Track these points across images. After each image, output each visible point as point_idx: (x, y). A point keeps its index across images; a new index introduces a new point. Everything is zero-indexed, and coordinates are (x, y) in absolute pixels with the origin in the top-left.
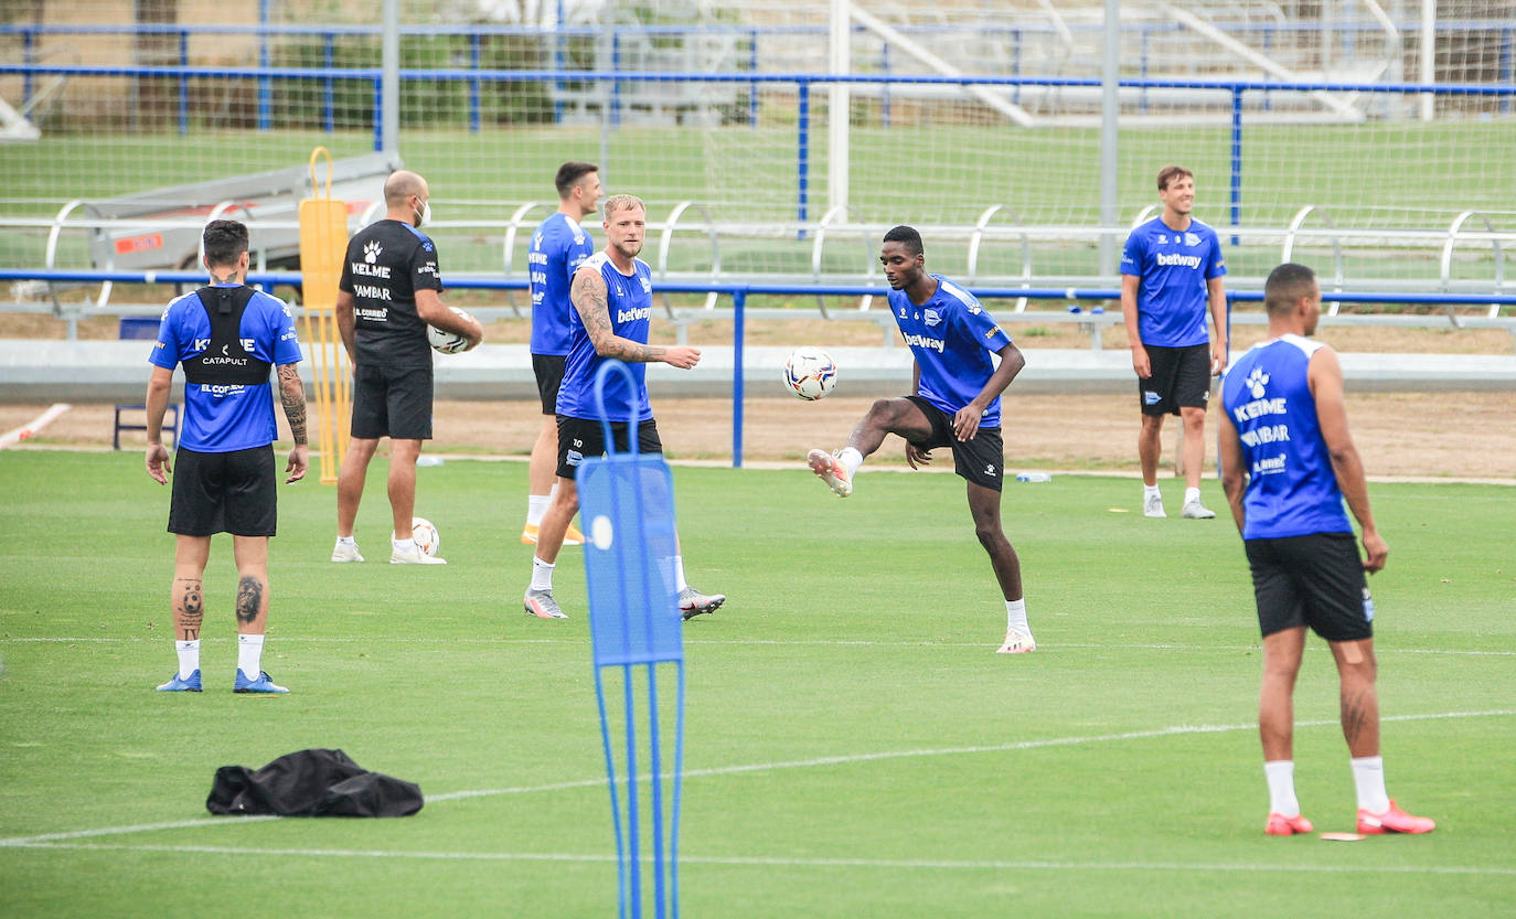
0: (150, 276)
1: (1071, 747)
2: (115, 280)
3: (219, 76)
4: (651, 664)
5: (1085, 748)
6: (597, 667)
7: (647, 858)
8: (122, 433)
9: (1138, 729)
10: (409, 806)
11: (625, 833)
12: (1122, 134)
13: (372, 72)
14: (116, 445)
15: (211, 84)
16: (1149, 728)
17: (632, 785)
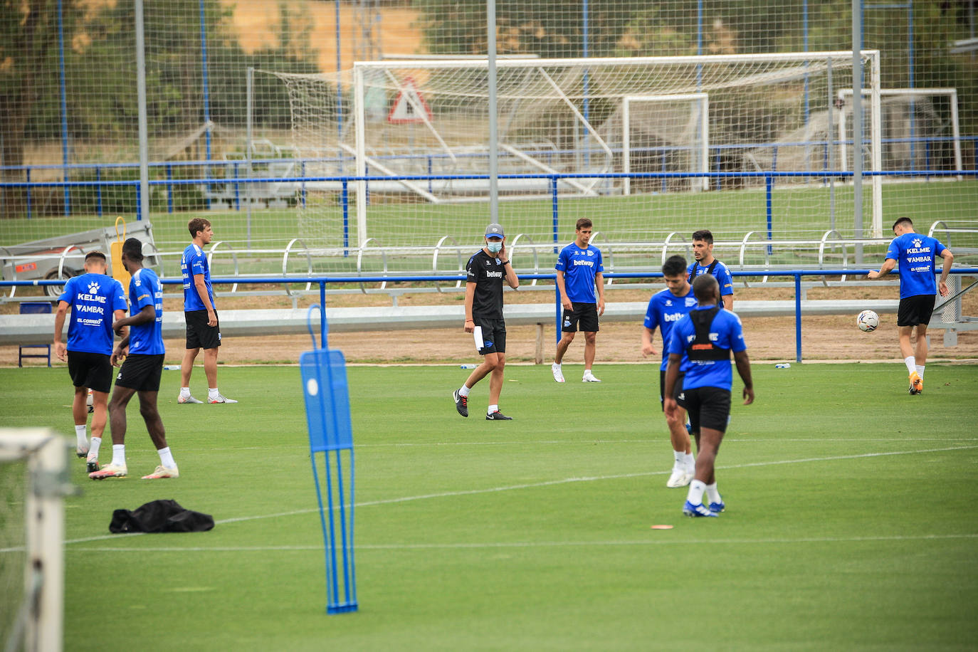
0: (36, 282)
1: (521, 489)
2: (17, 285)
3: (46, 186)
4: (338, 450)
5: (527, 489)
6: (313, 452)
7: (339, 546)
8: (22, 359)
9: (553, 480)
10: (207, 526)
11: (328, 533)
12: (500, 204)
13: (136, 181)
14: (20, 365)
15: (42, 190)
16: (557, 480)
17: (331, 512)
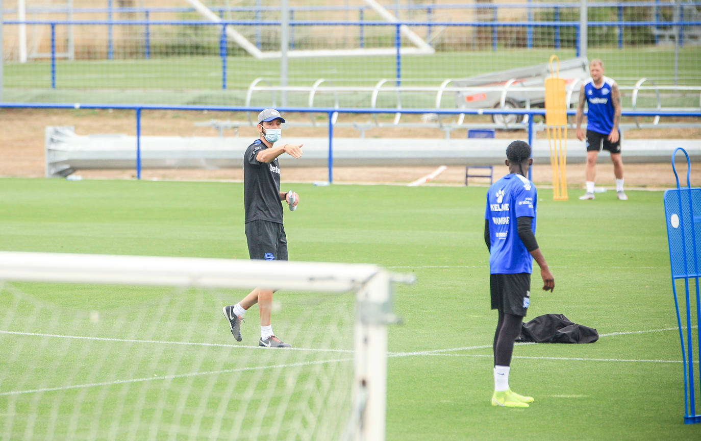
0: (481, 111)
2: (466, 113)
3: (511, 26)
4: (697, 278)
6: (673, 279)
8: (469, 179)
10: (592, 339)
11: (686, 351)
13: (576, 23)
14: (466, 183)
15: (508, 29)
17: (689, 329)
